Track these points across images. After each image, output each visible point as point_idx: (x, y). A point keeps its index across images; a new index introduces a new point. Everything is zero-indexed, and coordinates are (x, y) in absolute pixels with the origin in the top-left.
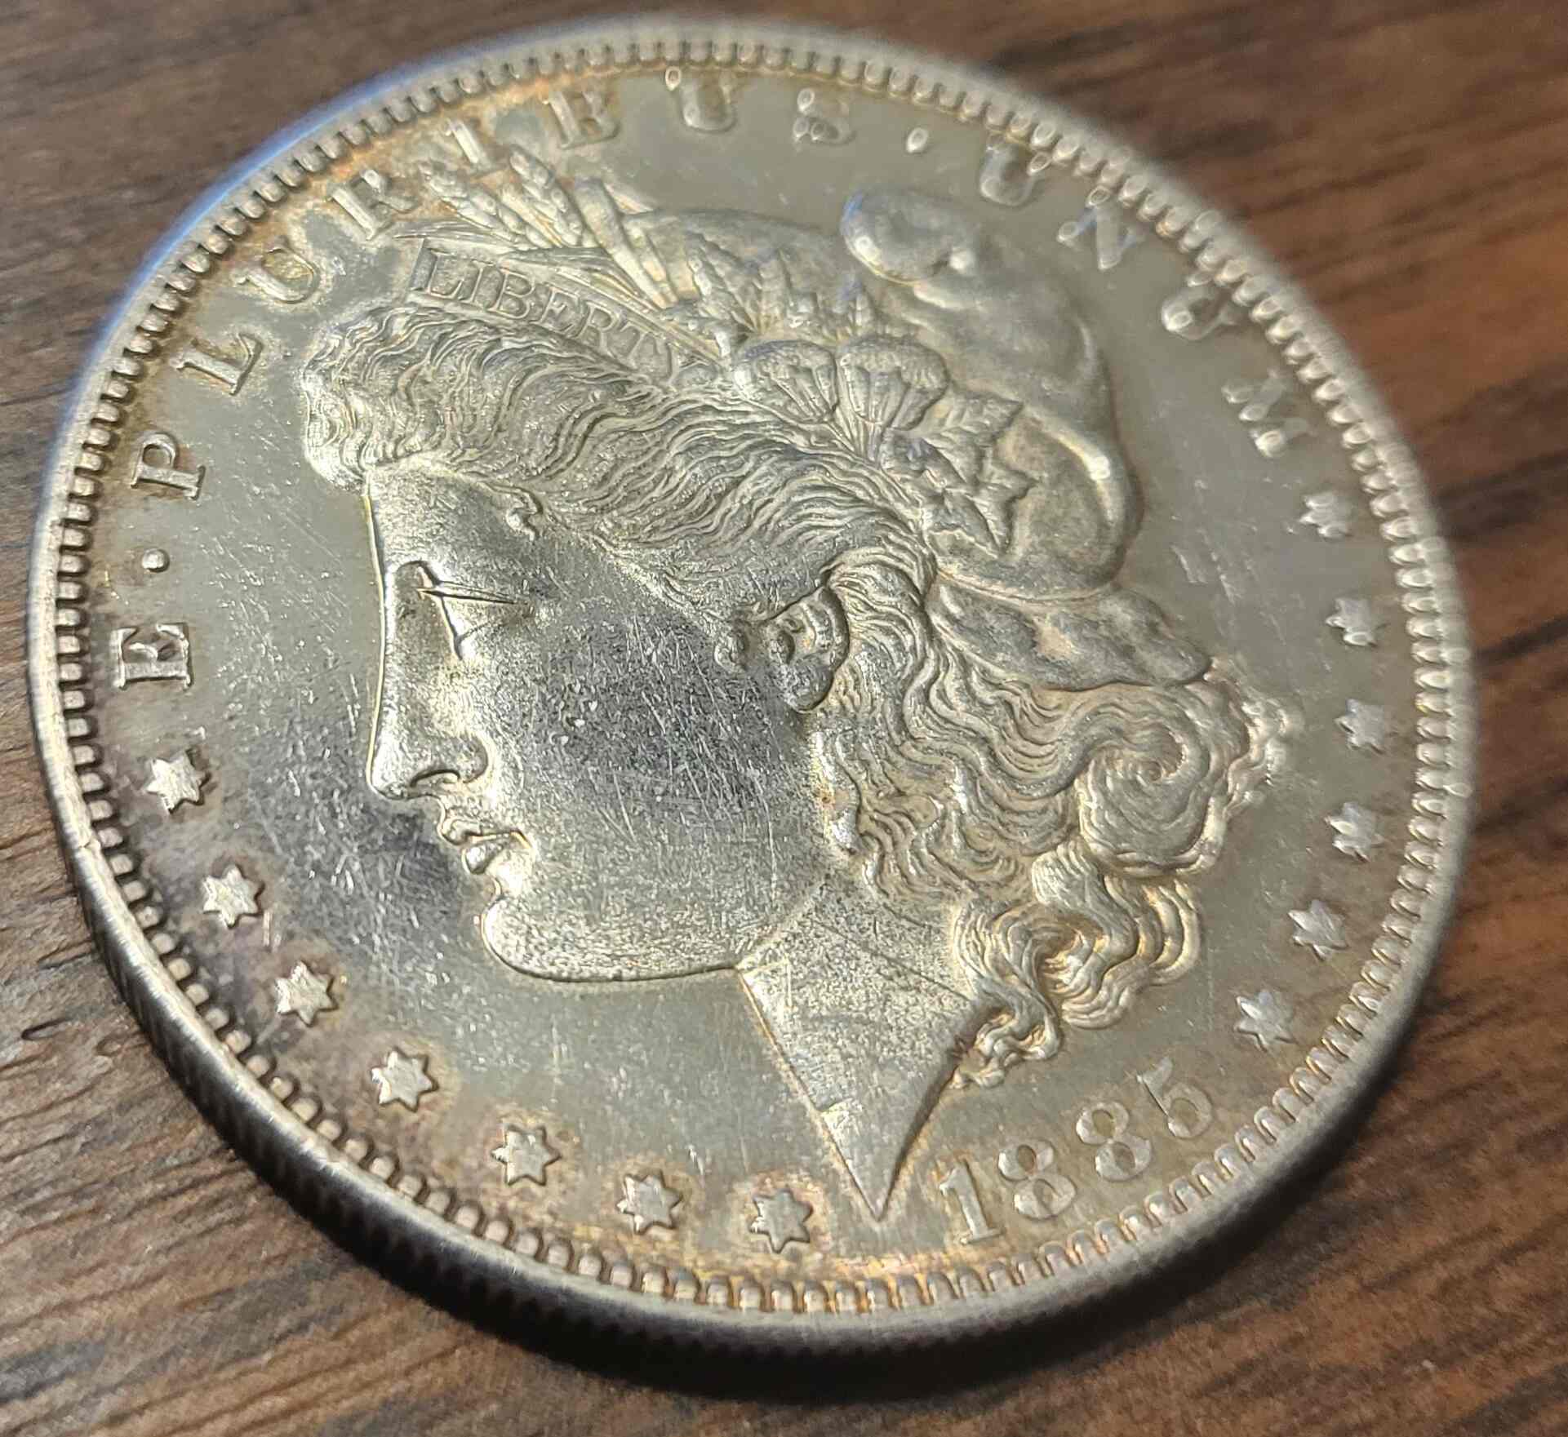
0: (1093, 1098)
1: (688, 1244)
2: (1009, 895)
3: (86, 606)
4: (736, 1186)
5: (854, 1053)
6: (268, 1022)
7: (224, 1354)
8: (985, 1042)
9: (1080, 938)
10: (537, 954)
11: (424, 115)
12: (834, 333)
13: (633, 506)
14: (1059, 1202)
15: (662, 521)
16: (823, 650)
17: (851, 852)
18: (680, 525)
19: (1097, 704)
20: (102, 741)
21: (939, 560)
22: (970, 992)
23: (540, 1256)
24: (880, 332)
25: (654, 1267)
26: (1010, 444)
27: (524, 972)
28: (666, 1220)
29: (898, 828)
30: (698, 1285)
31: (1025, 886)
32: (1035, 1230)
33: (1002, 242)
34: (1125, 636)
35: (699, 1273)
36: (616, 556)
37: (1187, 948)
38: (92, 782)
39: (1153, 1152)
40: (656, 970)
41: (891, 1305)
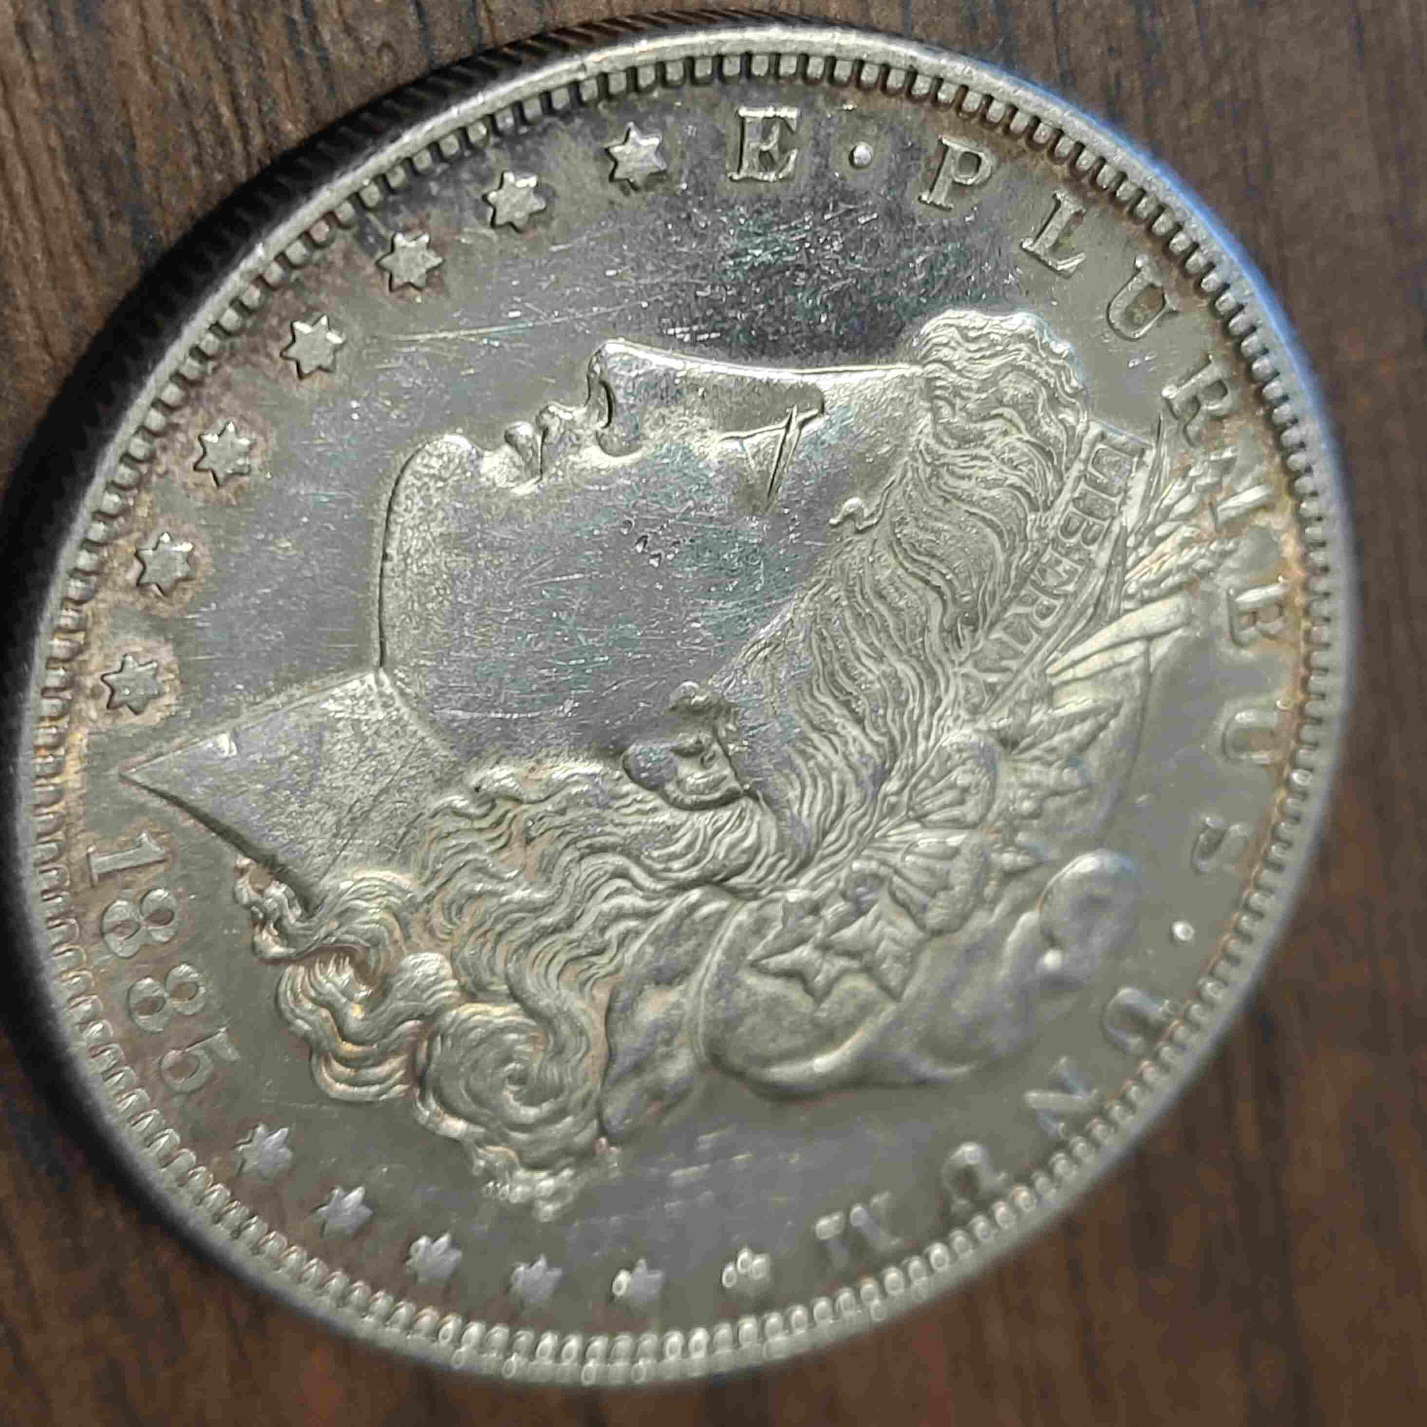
0: (210, 984)
1: (120, 596)
2: (416, 930)
3: (825, 84)
4: (170, 646)
5: (283, 769)
6: (386, 224)
7: (72, 137)
8: (278, 891)
9: (363, 992)
10: (419, 484)
11: (1285, 458)
12: (998, 831)
13: (850, 622)
14: (115, 941)
15: (830, 645)
16: (680, 783)
17: (477, 789)
18: (824, 663)
19: (590, 1034)
20: (687, 89)
21: (754, 904)
22: (327, 882)
23: (127, 458)
24: (993, 875)
25: (102, 563)
26: (861, 984)
27: (403, 470)
28: (145, 580)
29: (495, 835)
30: (80, 602)
31: (422, 945)
32: (93, 916)
33: (1067, 1003)
34: (655, 1068)
35: (92, 603)
36: (802, 599)
37: (341, 1087)
38: (647, 77)
39: (153, 1033)
40: (387, 595)
41: (39, 777)
